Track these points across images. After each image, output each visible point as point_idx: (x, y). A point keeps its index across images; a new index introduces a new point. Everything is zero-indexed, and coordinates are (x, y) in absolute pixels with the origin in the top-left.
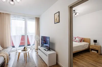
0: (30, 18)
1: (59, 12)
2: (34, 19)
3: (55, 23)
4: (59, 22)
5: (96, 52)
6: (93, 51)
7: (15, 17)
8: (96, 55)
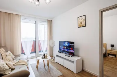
0: (42, 21)
1: (85, 15)
2: (45, 22)
3: (78, 27)
4: (85, 26)
5: (114, 57)
6: (110, 56)
7: (25, 19)
8: (114, 59)
